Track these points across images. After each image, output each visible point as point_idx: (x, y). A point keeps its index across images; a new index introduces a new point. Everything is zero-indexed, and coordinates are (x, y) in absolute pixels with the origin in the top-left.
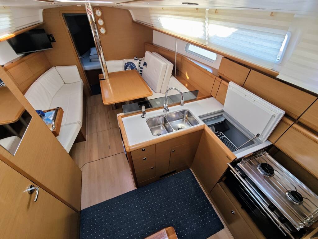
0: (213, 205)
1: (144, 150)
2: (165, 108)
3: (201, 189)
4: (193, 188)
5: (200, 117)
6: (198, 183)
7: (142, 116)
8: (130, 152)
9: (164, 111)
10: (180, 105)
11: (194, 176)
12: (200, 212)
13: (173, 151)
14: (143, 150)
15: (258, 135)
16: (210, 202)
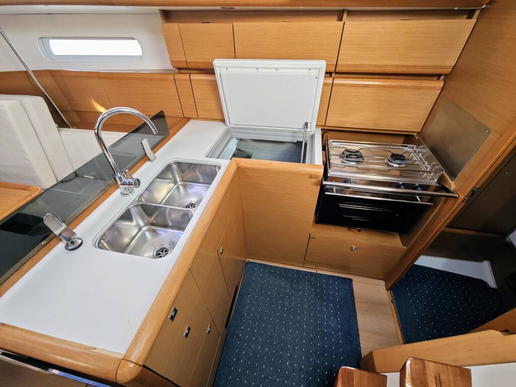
0: (319, 272)
1: (176, 310)
2: (124, 184)
3: (289, 269)
4: (280, 281)
5: (210, 155)
6: (278, 267)
7: (71, 247)
8: (144, 366)
9: (123, 194)
10: (148, 163)
11: (264, 265)
12: (319, 298)
13: (221, 253)
14: (172, 318)
15: (306, 124)
16: (313, 271)
